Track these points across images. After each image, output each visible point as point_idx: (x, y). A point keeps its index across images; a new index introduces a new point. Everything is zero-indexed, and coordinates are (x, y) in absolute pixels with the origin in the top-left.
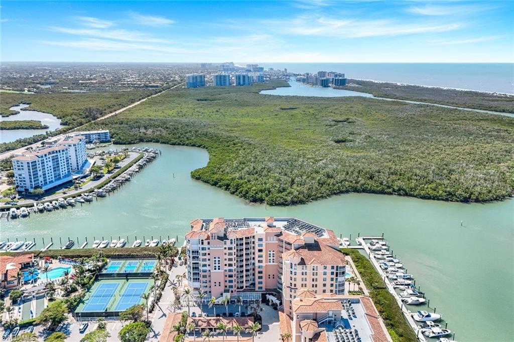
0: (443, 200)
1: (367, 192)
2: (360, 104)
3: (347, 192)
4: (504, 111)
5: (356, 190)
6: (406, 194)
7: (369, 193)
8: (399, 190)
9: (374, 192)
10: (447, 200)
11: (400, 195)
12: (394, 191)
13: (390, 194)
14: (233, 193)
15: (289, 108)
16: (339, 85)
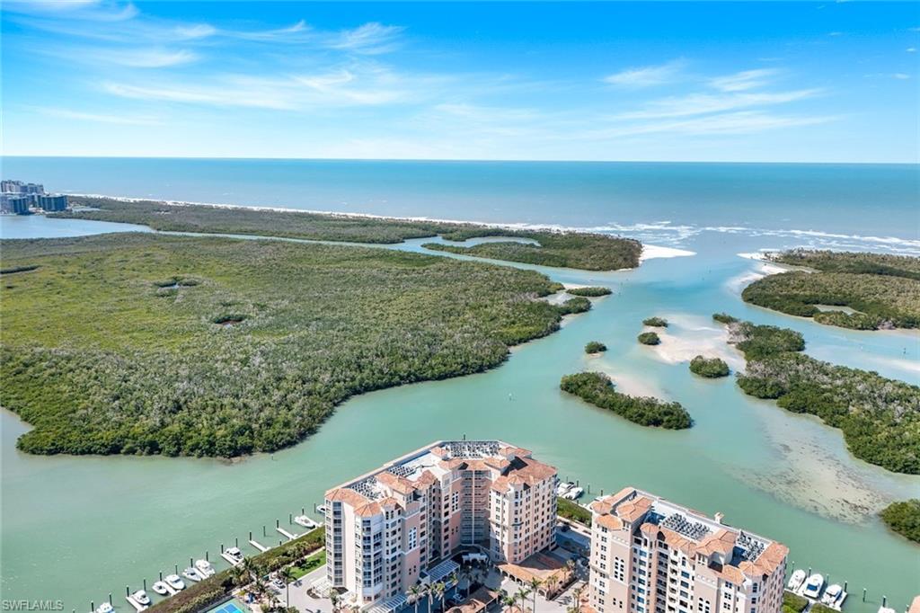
0: (459, 375)
1: (370, 391)
2: (155, 246)
3: (346, 398)
4: (373, 242)
5: (356, 392)
6: (418, 380)
7: (374, 390)
8: (408, 376)
9: (378, 388)
10: (463, 374)
11: (411, 382)
12: (401, 378)
13: (399, 384)
14: (175, 455)
15: (15, 268)
16: (53, 208)
